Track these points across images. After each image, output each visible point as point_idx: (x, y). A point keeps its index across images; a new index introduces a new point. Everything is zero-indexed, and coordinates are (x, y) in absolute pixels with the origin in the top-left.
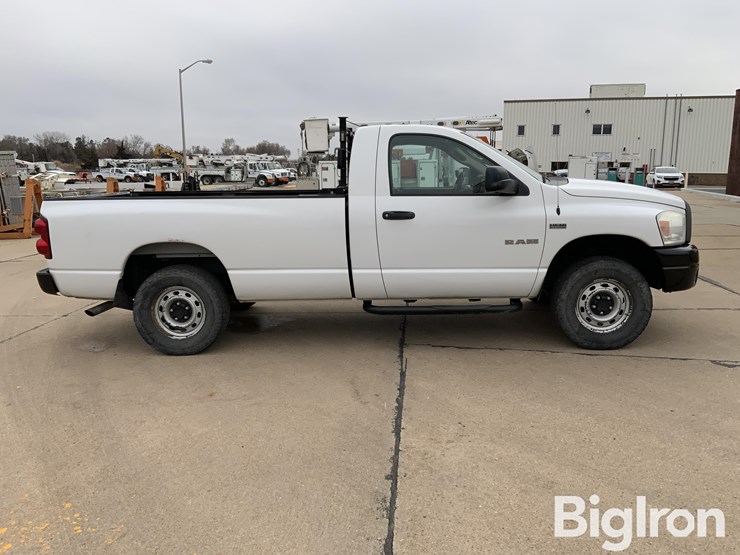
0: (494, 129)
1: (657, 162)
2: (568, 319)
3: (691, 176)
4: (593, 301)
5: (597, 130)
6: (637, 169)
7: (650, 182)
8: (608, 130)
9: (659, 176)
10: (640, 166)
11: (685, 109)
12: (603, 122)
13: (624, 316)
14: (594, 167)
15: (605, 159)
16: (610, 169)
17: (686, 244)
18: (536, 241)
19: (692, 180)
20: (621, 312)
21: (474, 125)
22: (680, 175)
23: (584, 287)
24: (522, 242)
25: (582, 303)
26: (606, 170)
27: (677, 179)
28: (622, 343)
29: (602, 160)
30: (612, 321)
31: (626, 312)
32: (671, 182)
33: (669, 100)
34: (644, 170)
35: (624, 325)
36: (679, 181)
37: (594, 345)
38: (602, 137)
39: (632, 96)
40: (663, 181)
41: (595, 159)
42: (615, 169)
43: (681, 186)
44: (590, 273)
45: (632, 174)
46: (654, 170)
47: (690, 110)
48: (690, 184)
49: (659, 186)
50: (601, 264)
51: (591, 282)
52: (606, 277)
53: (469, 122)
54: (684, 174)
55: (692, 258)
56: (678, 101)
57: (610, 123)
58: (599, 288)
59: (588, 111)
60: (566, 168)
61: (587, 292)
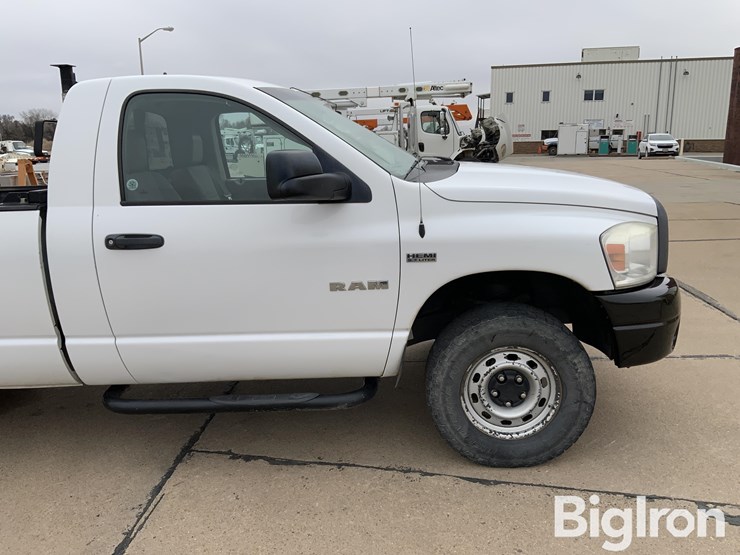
0: (463, 95)
1: (652, 129)
2: (447, 416)
3: (687, 142)
4: (493, 382)
5: (588, 96)
6: (630, 137)
7: (642, 151)
8: (600, 95)
9: (652, 143)
10: (634, 134)
11: (680, 72)
12: (594, 87)
13: (547, 410)
14: (585, 135)
15: (596, 127)
16: (602, 137)
17: (657, 281)
18: (384, 284)
19: (688, 147)
20: (542, 402)
21: (440, 91)
22: (674, 142)
23: (475, 361)
24: (360, 286)
25: (474, 388)
26: (598, 138)
27: (671, 146)
28: (543, 456)
29: (594, 127)
30: (527, 418)
31: (551, 402)
32: (665, 150)
33: (664, 63)
34: (637, 137)
35: (548, 426)
36: (673, 149)
37: (494, 460)
38: (594, 103)
39: (625, 59)
40: (656, 149)
41: (586, 127)
42: (607, 137)
43: (675, 154)
44: (482, 339)
45: (625, 142)
46: (647, 137)
47: (686, 73)
48: (686, 150)
49: (653, 155)
50: (500, 323)
51: (488, 352)
52: (512, 344)
53: (434, 88)
54: (679, 141)
55: (667, 306)
56: (674, 63)
57: (601, 88)
58: (501, 362)
59: (579, 76)
60: (556, 137)
61: (482, 369)
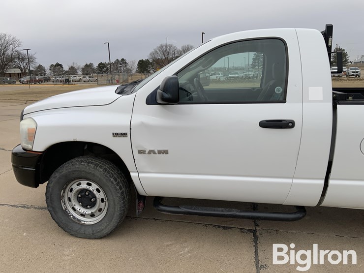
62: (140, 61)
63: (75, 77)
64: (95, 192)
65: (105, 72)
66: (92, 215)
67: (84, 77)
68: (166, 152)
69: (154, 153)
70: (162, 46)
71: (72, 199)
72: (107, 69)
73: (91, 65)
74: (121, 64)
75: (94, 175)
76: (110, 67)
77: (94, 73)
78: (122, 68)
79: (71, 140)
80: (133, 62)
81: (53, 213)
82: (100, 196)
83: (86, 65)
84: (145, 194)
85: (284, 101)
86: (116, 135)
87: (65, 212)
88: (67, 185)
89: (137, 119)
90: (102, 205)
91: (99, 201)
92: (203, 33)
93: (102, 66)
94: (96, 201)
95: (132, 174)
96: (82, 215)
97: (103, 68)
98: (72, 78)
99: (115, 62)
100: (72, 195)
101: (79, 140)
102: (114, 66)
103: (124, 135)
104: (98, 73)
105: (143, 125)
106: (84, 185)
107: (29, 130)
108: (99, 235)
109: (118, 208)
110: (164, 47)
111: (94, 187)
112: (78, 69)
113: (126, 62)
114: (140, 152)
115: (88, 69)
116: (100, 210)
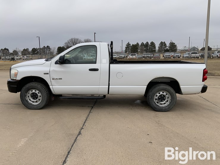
62: (59, 47)
63: (17, 56)
64: (38, 93)
65: (36, 54)
66: (37, 102)
67: (23, 57)
68: (61, 79)
69: (57, 79)
70: (72, 39)
71: (29, 97)
72: (38, 52)
73: (27, 49)
74: (46, 49)
75: (37, 87)
76: (40, 50)
77: (29, 54)
78: (47, 51)
79: (30, 76)
80: (54, 48)
81: (23, 101)
82: (39, 95)
83: (24, 50)
84: (55, 94)
85: (96, 63)
86: (45, 74)
87: (27, 101)
88: (28, 91)
89: (52, 69)
90: (40, 98)
91: (39, 96)
92: (95, 33)
93: (34, 50)
94: (38, 97)
95: (50, 87)
96: (33, 102)
97: (35, 51)
98: (16, 57)
99: (43, 48)
100: (29, 95)
101: (33, 75)
102: (42, 50)
103: (48, 74)
104: (32, 54)
105: (54, 71)
106: (34, 91)
107: (15, 73)
108: (39, 108)
109: (45, 98)
110: (74, 40)
111: (37, 92)
112: (19, 52)
113: (50, 48)
114: (53, 79)
115: (25, 52)
116: (39, 100)
